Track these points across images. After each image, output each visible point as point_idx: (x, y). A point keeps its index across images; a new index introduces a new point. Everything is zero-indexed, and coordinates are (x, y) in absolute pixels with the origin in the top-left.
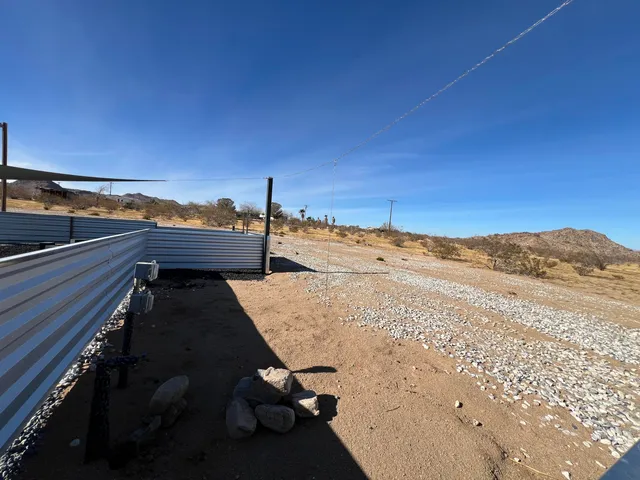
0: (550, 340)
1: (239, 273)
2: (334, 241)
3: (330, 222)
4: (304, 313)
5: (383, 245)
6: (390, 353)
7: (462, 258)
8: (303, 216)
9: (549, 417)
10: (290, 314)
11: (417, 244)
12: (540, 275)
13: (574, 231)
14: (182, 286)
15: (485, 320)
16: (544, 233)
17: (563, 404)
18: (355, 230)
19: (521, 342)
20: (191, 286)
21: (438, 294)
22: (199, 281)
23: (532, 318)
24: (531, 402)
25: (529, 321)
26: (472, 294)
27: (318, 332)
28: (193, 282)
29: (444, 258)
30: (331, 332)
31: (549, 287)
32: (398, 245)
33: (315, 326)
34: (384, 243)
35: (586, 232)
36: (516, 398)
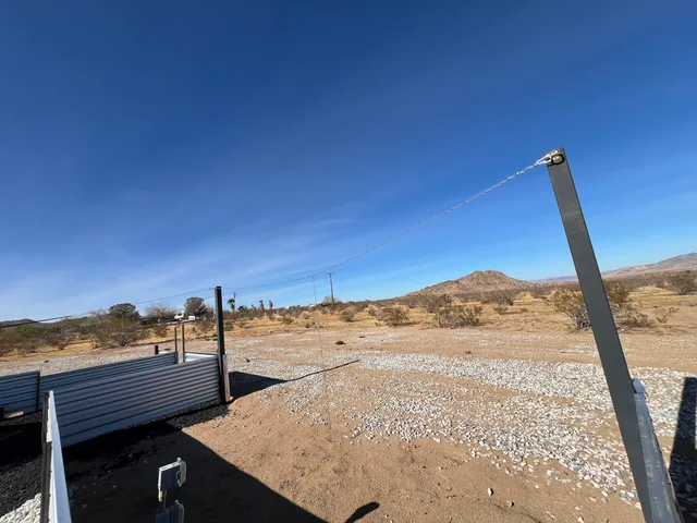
0: (515, 395)
1: (191, 412)
2: (279, 331)
3: (267, 307)
4: (305, 444)
5: (333, 324)
6: (413, 460)
7: (411, 320)
8: (233, 307)
9: (549, 472)
10: (292, 453)
11: (364, 314)
12: (476, 324)
13: (481, 273)
14: (125, 462)
15: (464, 390)
16: (461, 279)
17: (551, 456)
18: (297, 310)
19: (499, 404)
20: (137, 456)
21: (415, 374)
22: (145, 444)
23: (495, 377)
24: (533, 464)
25: (493, 380)
26: (439, 363)
27: (335, 464)
28: (136, 448)
29: (395, 325)
30: (348, 458)
31: (487, 334)
32: (349, 320)
33: (327, 457)
34: (334, 319)
35: (489, 272)
36: (523, 464)
